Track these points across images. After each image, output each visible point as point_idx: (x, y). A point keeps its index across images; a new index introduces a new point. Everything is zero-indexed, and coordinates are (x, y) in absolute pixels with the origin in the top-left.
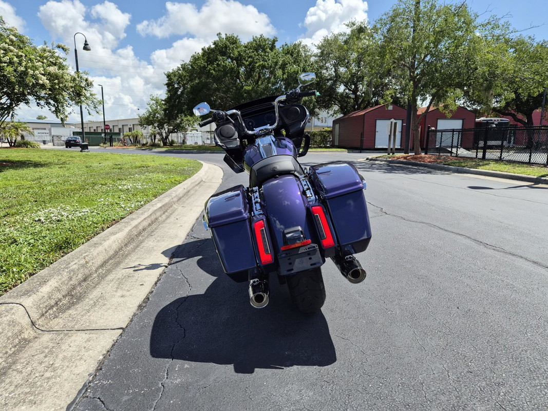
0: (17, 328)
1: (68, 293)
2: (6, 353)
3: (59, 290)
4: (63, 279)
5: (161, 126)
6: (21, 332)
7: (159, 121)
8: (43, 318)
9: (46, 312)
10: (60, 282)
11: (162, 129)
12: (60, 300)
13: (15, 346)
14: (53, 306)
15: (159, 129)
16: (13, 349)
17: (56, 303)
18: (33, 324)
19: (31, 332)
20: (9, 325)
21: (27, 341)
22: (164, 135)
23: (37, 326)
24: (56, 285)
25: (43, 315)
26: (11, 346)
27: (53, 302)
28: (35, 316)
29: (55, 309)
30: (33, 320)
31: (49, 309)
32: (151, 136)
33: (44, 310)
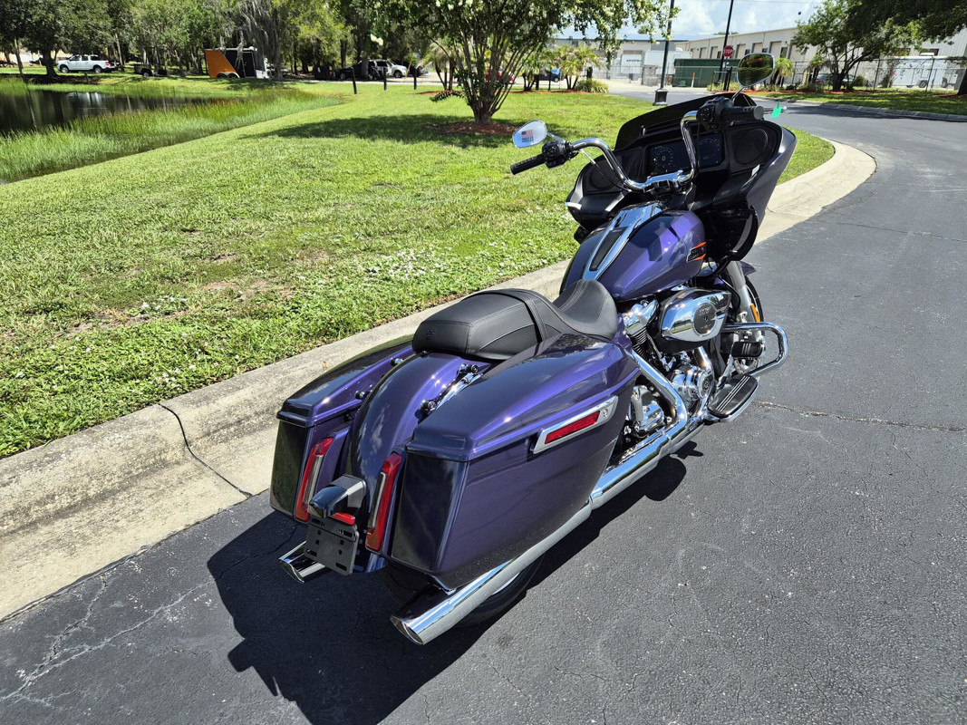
0: (158, 445)
1: (268, 410)
2: (131, 472)
3: (250, 405)
4: (266, 390)
5: (840, 46)
6: (162, 451)
7: (838, 35)
8: (206, 439)
9: (215, 432)
10: (257, 394)
11: (840, 52)
12: (248, 418)
13: (146, 467)
14: (231, 425)
15: (834, 53)
16: (141, 470)
17: (239, 422)
18: (187, 443)
19: (179, 454)
20: (146, 441)
21: (165, 464)
22: (841, 65)
23: (191, 448)
24: (249, 397)
25: (208, 434)
26: (139, 465)
27: (232, 419)
28: (192, 433)
29: (232, 429)
30: (189, 439)
31: (223, 428)
32: (809, 69)
33: (213, 428)
